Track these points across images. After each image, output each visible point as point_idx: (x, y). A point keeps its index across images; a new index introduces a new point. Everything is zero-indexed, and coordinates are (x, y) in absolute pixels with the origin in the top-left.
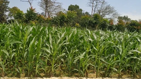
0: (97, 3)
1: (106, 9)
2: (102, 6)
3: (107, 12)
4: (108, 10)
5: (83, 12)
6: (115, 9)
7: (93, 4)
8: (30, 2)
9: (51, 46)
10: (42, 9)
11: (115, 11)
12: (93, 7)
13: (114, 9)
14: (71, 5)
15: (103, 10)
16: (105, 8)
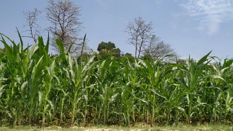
0: (143, 38)
1: (158, 48)
2: (151, 43)
3: (159, 53)
4: (160, 50)
5: (121, 53)
6: (172, 47)
7: (136, 40)
8: (34, 38)
9: (71, 71)
10: (54, 49)
11: (172, 50)
12: (138, 45)
13: (170, 47)
14: (102, 42)
15: (154, 50)
16: (156, 47)
